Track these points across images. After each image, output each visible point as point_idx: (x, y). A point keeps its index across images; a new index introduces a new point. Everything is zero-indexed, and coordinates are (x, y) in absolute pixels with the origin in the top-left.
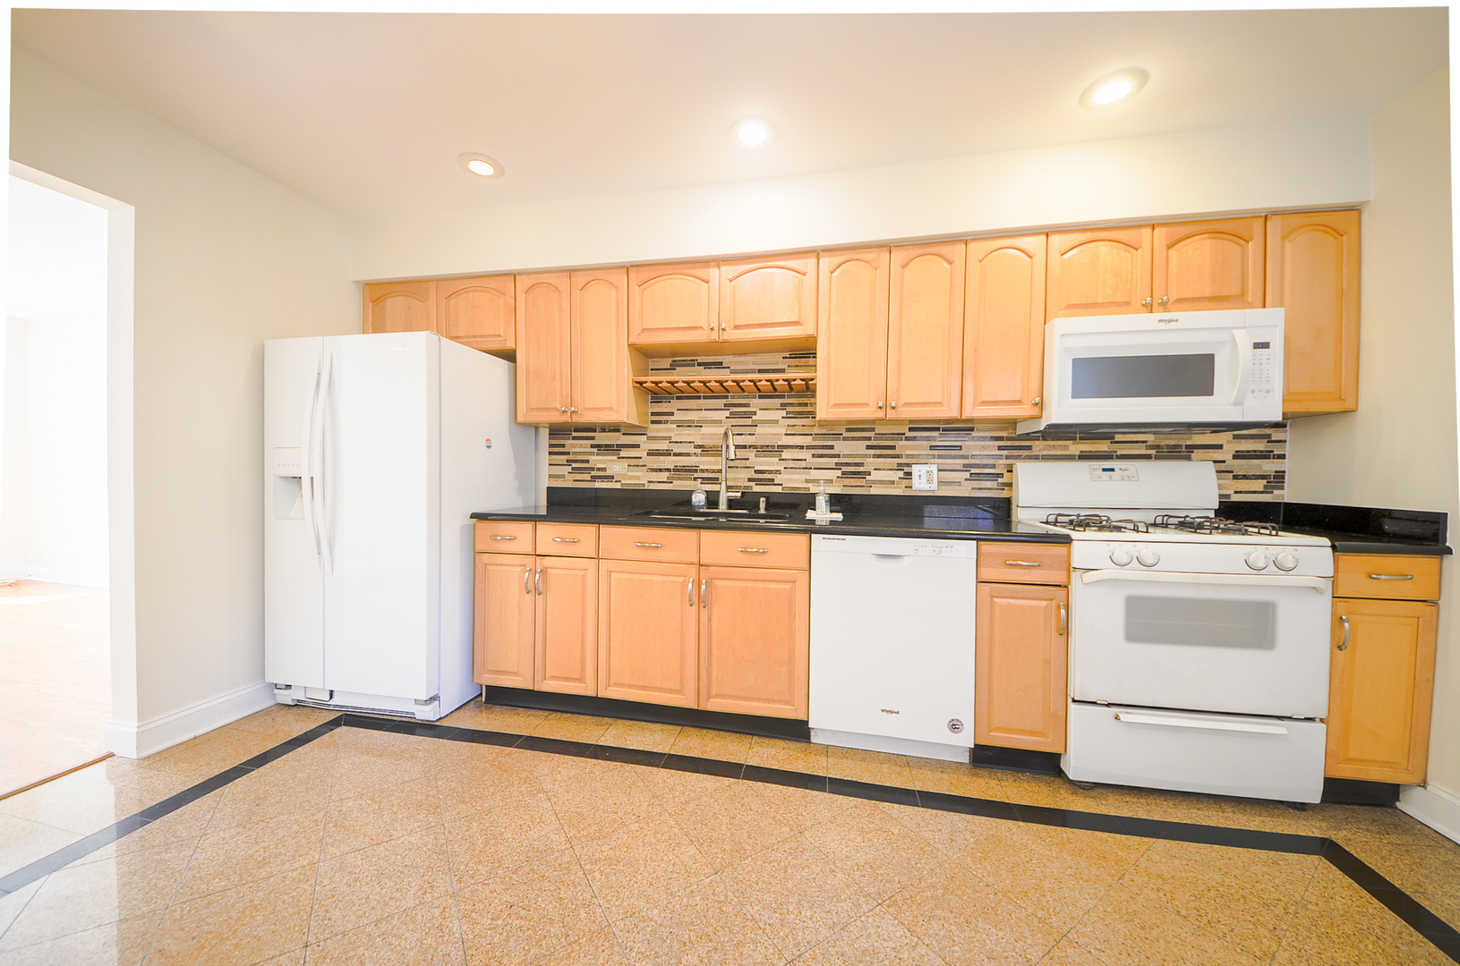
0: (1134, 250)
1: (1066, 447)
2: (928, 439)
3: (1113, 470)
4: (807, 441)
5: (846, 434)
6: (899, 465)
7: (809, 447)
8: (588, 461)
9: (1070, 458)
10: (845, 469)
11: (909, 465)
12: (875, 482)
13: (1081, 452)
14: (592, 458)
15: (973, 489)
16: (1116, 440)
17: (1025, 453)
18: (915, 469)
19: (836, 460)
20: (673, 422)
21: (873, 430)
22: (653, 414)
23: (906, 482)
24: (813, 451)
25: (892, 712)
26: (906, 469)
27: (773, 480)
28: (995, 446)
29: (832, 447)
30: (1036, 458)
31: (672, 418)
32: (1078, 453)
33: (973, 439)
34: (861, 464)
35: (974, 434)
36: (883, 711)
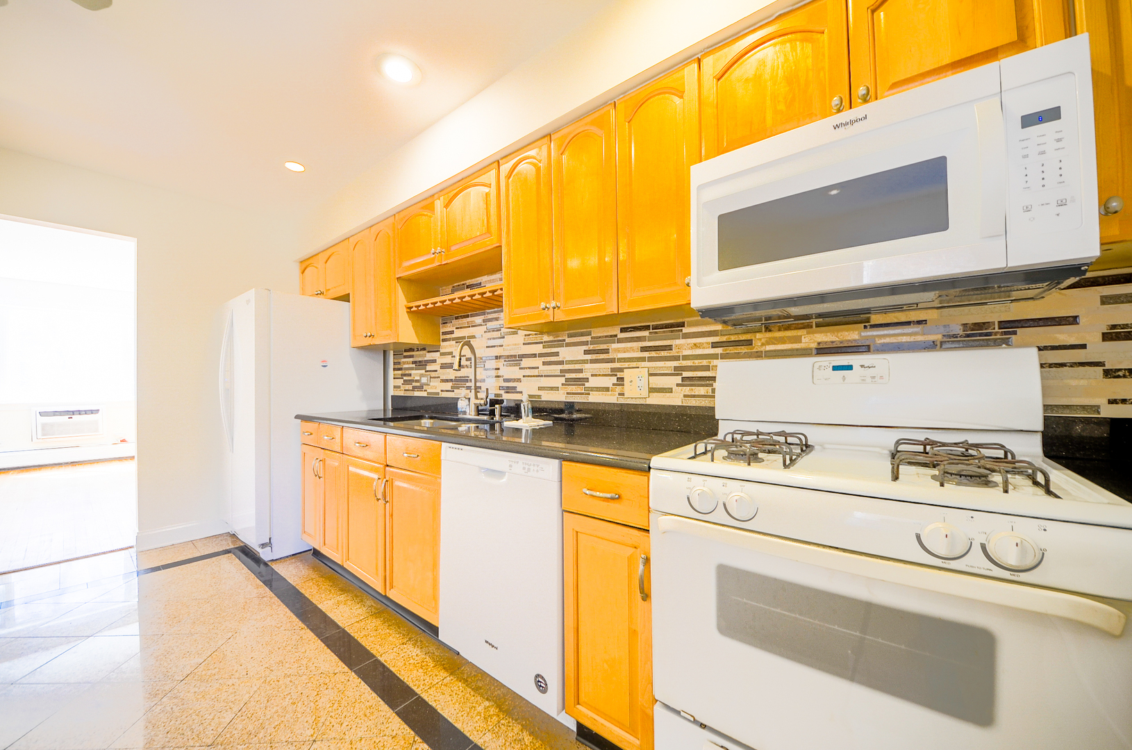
0: (819, 35)
1: (798, 339)
2: (639, 339)
3: (850, 368)
4: (538, 349)
5: (568, 340)
6: (612, 370)
7: (541, 355)
8: (410, 375)
9: (804, 353)
10: (569, 376)
11: (621, 370)
12: (592, 389)
13: (819, 343)
14: (413, 372)
15: (685, 396)
16: (872, 323)
17: (743, 350)
18: (627, 374)
19: (560, 367)
20: (453, 339)
21: (589, 334)
22: (444, 333)
23: (618, 389)
24: (543, 359)
25: (493, 646)
26: (619, 375)
27: (515, 388)
28: (707, 343)
29: (557, 354)
30: (758, 355)
31: (453, 336)
32: (814, 345)
33: (686, 336)
34: (581, 371)
35: (685, 330)
36: (487, 642)
